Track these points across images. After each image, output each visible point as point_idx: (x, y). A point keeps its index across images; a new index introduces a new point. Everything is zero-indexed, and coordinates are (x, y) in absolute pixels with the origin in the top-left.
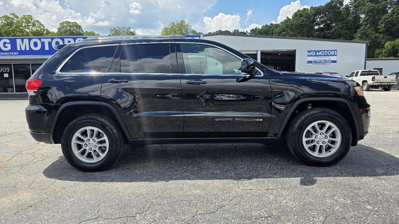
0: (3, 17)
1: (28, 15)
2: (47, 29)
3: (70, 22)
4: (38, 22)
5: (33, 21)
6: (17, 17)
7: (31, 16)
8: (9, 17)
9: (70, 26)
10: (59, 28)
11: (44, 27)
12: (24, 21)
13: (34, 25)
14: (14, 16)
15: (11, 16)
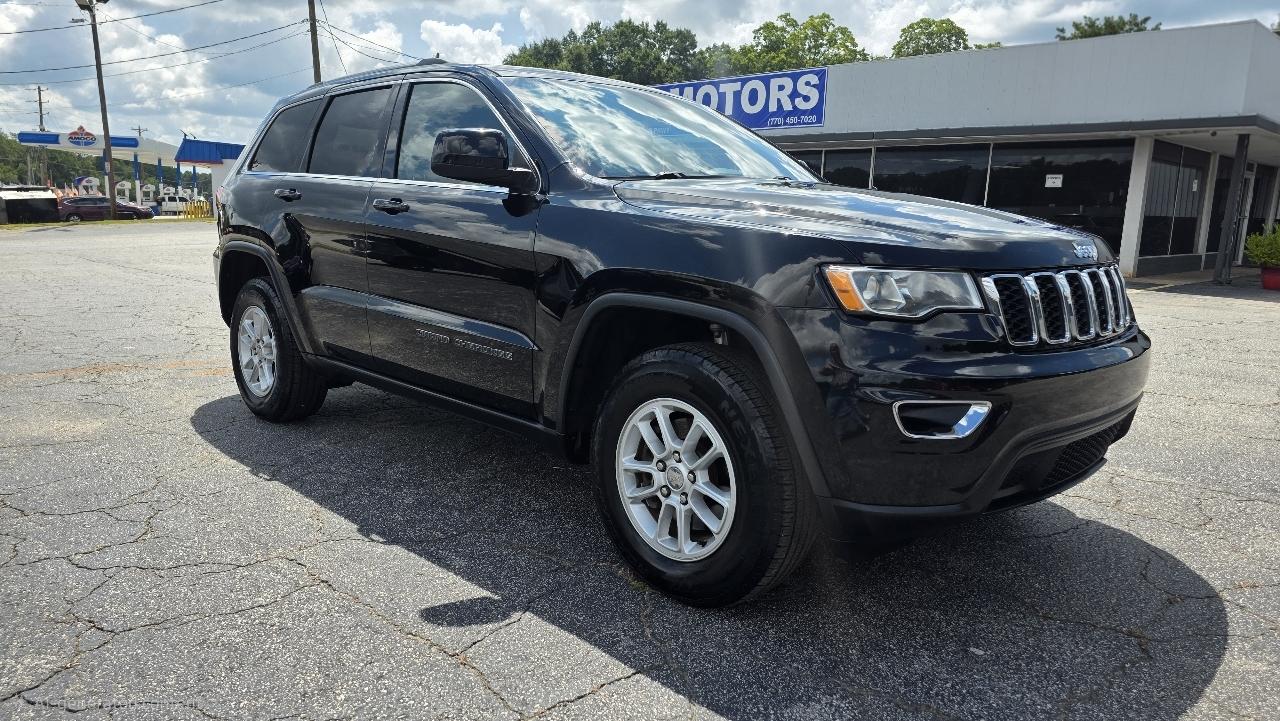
0: (761, 28)
1: (820, 14)
2: (864, 50)
3: (934, 22)
4: (844, 31)
5: (831, 29)
6: (794, 24)
7: (828, 17)
8: (774, 27)
9: (930, 35)
10: (899, 43)
11: (855, 45)
12: (809, 32)
13: (832, 42)
14: (788, 21)
15: (780, 24)
